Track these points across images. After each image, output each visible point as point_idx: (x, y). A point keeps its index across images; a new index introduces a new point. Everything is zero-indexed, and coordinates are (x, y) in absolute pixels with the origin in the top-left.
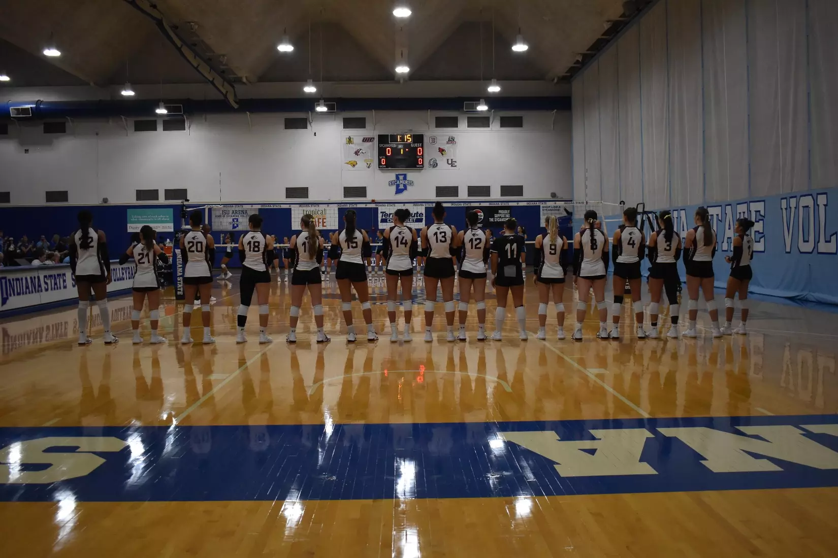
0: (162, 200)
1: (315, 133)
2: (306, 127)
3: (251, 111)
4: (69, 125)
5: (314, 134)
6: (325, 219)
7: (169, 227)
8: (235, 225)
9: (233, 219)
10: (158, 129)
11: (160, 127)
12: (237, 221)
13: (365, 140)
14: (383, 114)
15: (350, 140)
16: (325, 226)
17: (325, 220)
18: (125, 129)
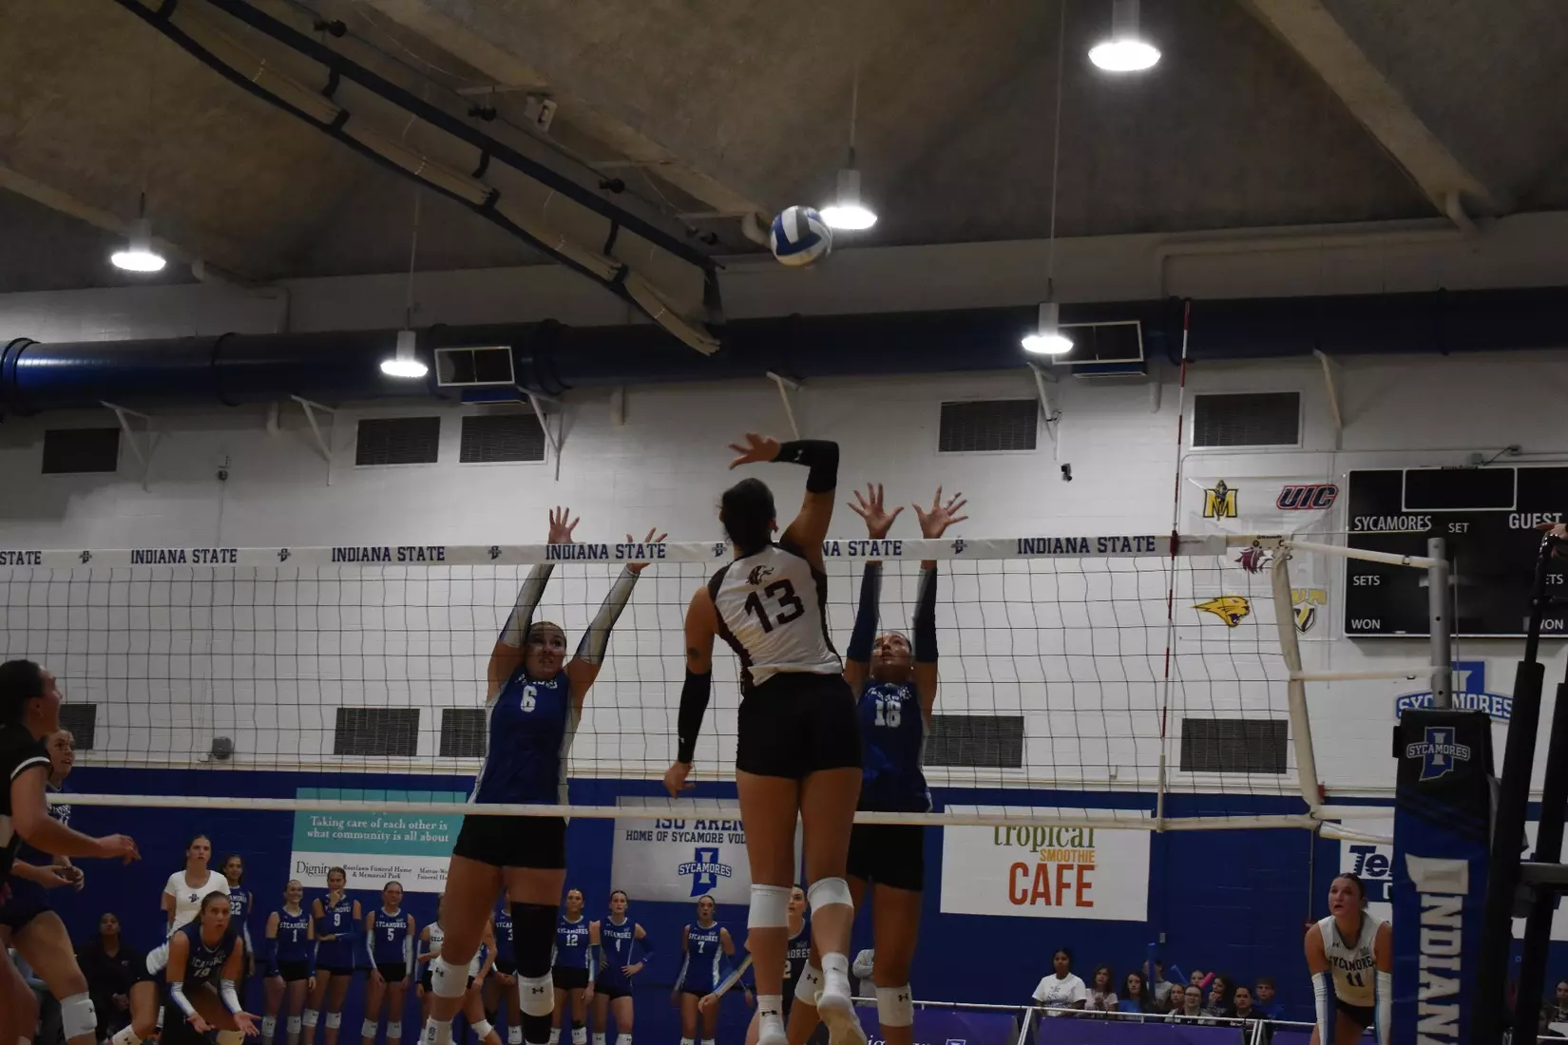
0: (428, 756)
1: (1066, 469)
2: (1032, 446)
3: (796, 373)
4: (130, 441)
6: (1091, 868)
8: (705, 879)
9: (698, 853)
10: (440, 457)
11: (450, 447)
12: (714, 859)
13: (1293, 499)
14: (1374, 373)
15: (1221, 501)
16: (1090, 904)
17: (1088, 876)
18: (324, 458)
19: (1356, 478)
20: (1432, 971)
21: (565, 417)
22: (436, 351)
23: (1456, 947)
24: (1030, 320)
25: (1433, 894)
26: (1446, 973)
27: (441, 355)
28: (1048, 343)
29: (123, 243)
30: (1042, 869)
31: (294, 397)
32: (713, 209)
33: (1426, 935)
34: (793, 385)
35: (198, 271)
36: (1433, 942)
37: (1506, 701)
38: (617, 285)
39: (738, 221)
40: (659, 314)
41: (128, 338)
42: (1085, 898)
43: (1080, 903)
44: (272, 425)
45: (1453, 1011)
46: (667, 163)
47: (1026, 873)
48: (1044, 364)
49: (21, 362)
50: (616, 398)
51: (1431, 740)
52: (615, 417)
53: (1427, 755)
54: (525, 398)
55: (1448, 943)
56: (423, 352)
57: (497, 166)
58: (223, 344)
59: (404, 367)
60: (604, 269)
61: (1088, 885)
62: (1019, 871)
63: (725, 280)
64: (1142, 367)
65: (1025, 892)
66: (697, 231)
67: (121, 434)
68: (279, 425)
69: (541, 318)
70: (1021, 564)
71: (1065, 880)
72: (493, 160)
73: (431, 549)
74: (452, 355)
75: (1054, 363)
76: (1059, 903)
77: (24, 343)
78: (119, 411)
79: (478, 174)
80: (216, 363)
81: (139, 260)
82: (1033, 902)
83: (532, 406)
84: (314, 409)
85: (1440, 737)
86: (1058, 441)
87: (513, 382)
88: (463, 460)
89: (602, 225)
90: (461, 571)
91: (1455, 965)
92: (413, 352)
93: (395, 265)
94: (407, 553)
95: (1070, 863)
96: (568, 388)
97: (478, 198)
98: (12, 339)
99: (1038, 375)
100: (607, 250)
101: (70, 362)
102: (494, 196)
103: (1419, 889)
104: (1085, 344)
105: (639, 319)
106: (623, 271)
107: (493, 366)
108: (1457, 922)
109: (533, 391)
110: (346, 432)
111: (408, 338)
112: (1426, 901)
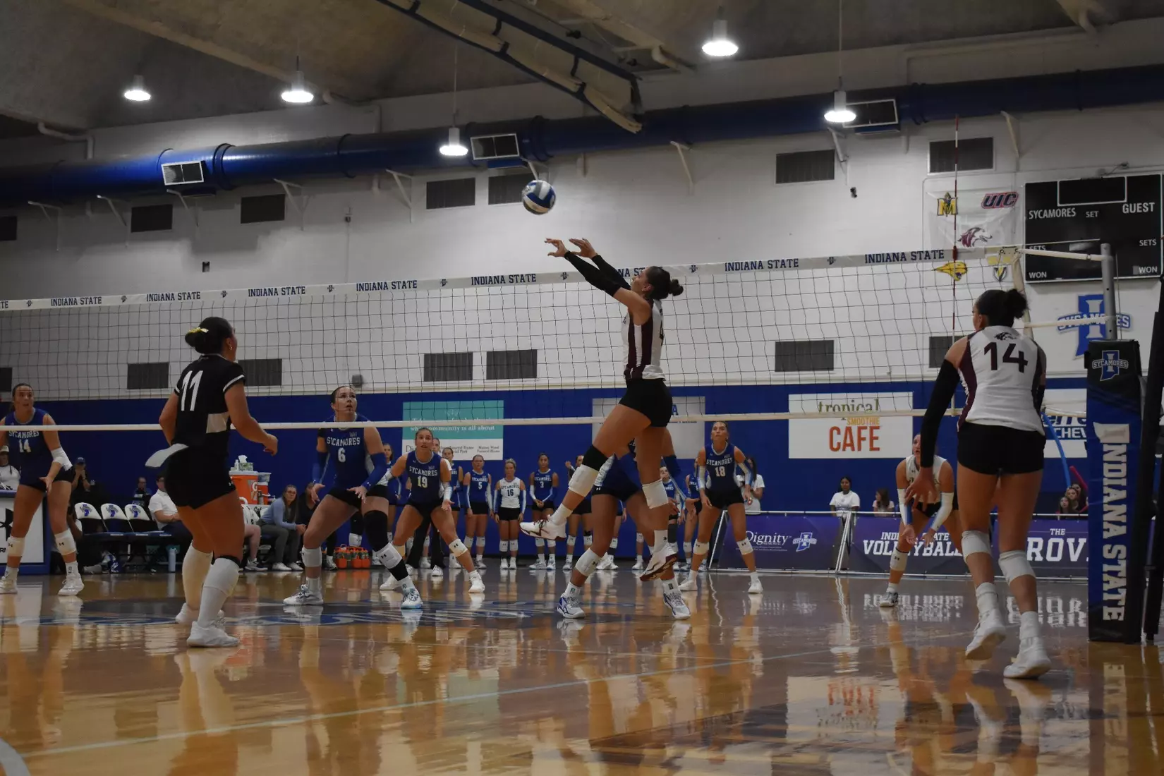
0: (479, 380)
1: (853, 190)
2: (831, 177)
5: (850, 193)
6: (878, 428)
7: (493, 449)
11: (482, 195)
13: (992, 202)
14: (1038, 124)
15: (948, 205)
16: (878, 449)
17: (876, 433)
18: (406, 205)
19: (1029, 187)
20: (1110, 486)
21: (549, 174)
22: (471, 138)
23: (1123, 473)
24: (828, 101)
25: (1109, 444)
26: (1118, 487)
27: (474, 141)
28: (840, 116)
29: (288, 86)
30: (849, 430)
31: (388, 171)
32: (634, 45)
33: (1106, 467)
34: (686, 148)
35: (326, 98)
36: (1111, 471)
37: (1124, 317)
38: (580, 95)
39: (648, 52)
40: (606, 111)
41: (287, 140)
42: (875, 446)
43: (872, 449)
44: (375, 189)
45: (1123, 508)
46: (606, 19)
47: (839, 433)
48: (838, 128)
49: (225, 158)
50: (580, 160)
51: (1106, 358)
52: (580, 172)
53: (1104, 366)
54: (526, 164)
55: (1119, 471)
56: (464, 139)
57: (506, 27)
58: (343, 141)
59: (453, 150)
60: (572, 85)
61: (877, 438)
62: (835, 432)
63: (643, 86)
64: (897, 127)
65: (839, 444)
66: (624, 59)
67: (286, 199)
68: (379, 187)
69: (533, 115)
70: (867, 269)
71: (862, 436)
72: (504, 24)
73: (528, 275)
74: (480, 140)
75: (844, 127)
76: (859, 449)
77: (226, 146)
78: (284, 184)
79: (495, 33)
80: (341, 152)
81: (298, 96)
82: (844, 450)
83: (530, 168)
84: (400, 177)
85: (1111, 356)
86: (848, 173)
87: (518, 155)
88: (491, 202)
89: (570, 58)
90: (547, 287)
91: (1123, 482)
92: (458, 140)
93: (444, 88)
94: (514, 278)
95: (865, 425)
96: (552, 157)
97: (497, 48)
98: (219, 144)
99: (834, 134)
100: (573, 73)
101: (254, 157)
102: (506, 46)
103: (1101, 442)
104: (864, 115)
105: (592, 113)
106: (583, 86)
107: (506, 145)
108: (1124, 459)
109: (532, 160)
110: (420, 192)
111: (455, 132)
112: (1106, 448)
